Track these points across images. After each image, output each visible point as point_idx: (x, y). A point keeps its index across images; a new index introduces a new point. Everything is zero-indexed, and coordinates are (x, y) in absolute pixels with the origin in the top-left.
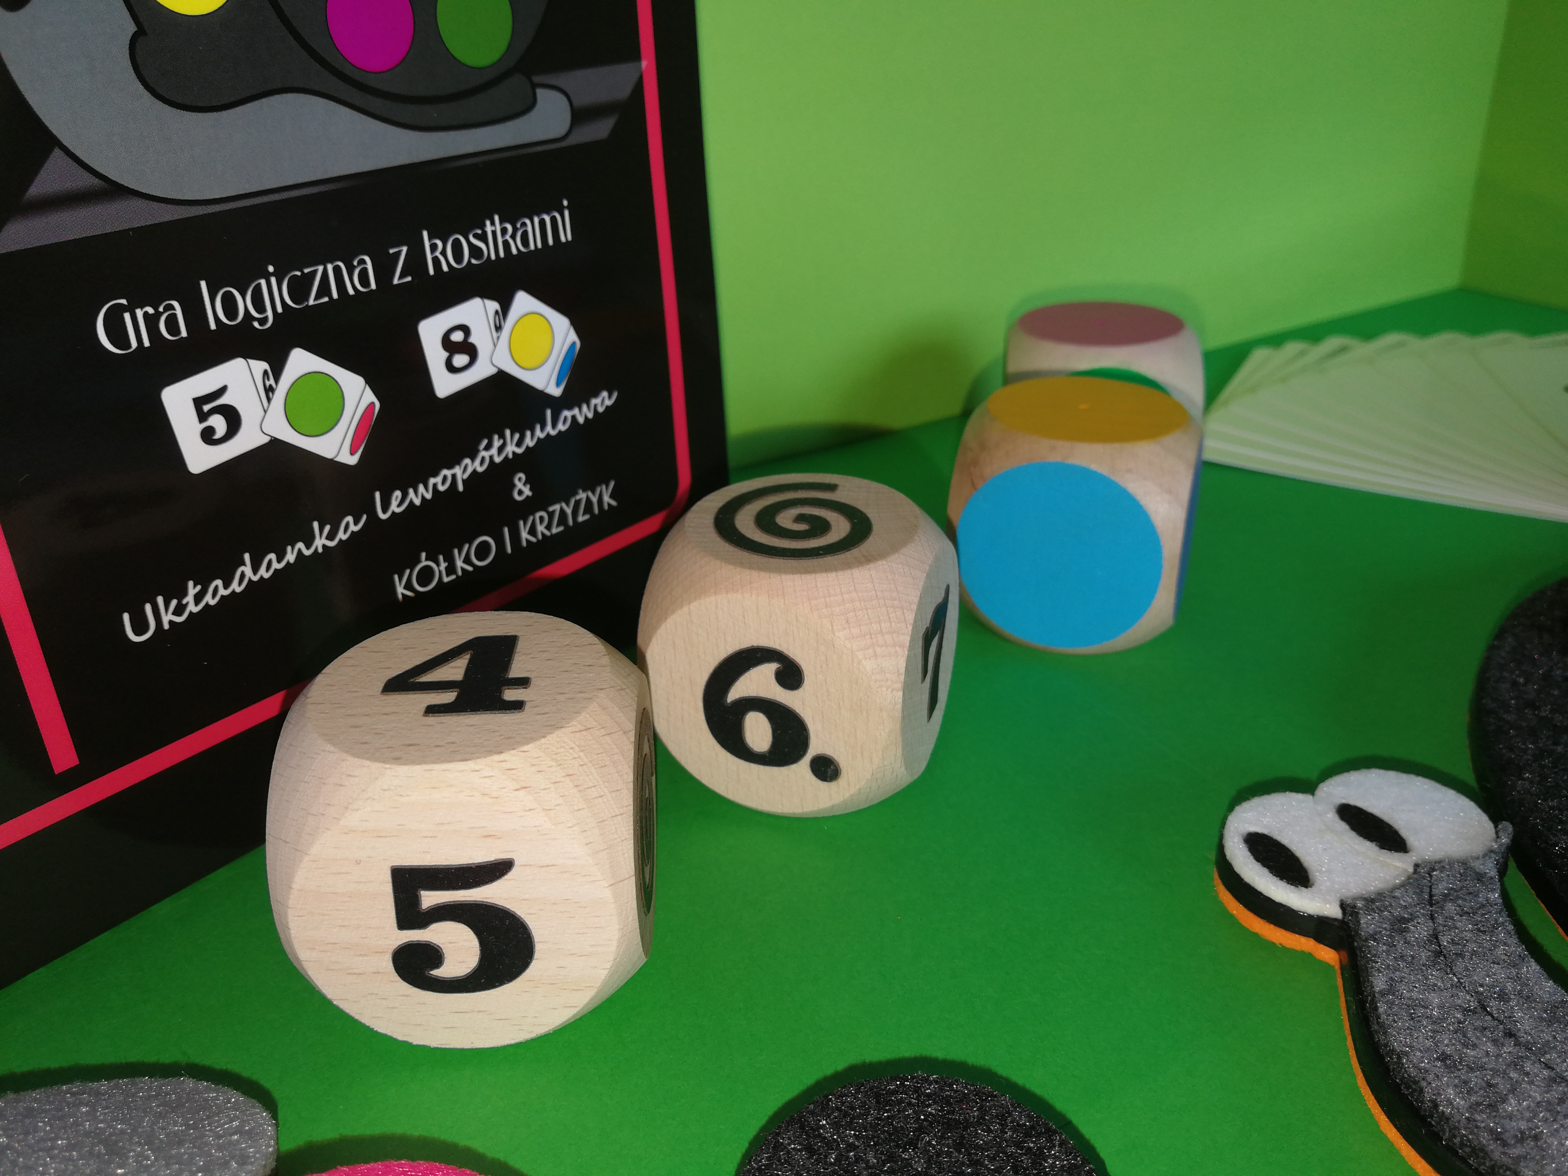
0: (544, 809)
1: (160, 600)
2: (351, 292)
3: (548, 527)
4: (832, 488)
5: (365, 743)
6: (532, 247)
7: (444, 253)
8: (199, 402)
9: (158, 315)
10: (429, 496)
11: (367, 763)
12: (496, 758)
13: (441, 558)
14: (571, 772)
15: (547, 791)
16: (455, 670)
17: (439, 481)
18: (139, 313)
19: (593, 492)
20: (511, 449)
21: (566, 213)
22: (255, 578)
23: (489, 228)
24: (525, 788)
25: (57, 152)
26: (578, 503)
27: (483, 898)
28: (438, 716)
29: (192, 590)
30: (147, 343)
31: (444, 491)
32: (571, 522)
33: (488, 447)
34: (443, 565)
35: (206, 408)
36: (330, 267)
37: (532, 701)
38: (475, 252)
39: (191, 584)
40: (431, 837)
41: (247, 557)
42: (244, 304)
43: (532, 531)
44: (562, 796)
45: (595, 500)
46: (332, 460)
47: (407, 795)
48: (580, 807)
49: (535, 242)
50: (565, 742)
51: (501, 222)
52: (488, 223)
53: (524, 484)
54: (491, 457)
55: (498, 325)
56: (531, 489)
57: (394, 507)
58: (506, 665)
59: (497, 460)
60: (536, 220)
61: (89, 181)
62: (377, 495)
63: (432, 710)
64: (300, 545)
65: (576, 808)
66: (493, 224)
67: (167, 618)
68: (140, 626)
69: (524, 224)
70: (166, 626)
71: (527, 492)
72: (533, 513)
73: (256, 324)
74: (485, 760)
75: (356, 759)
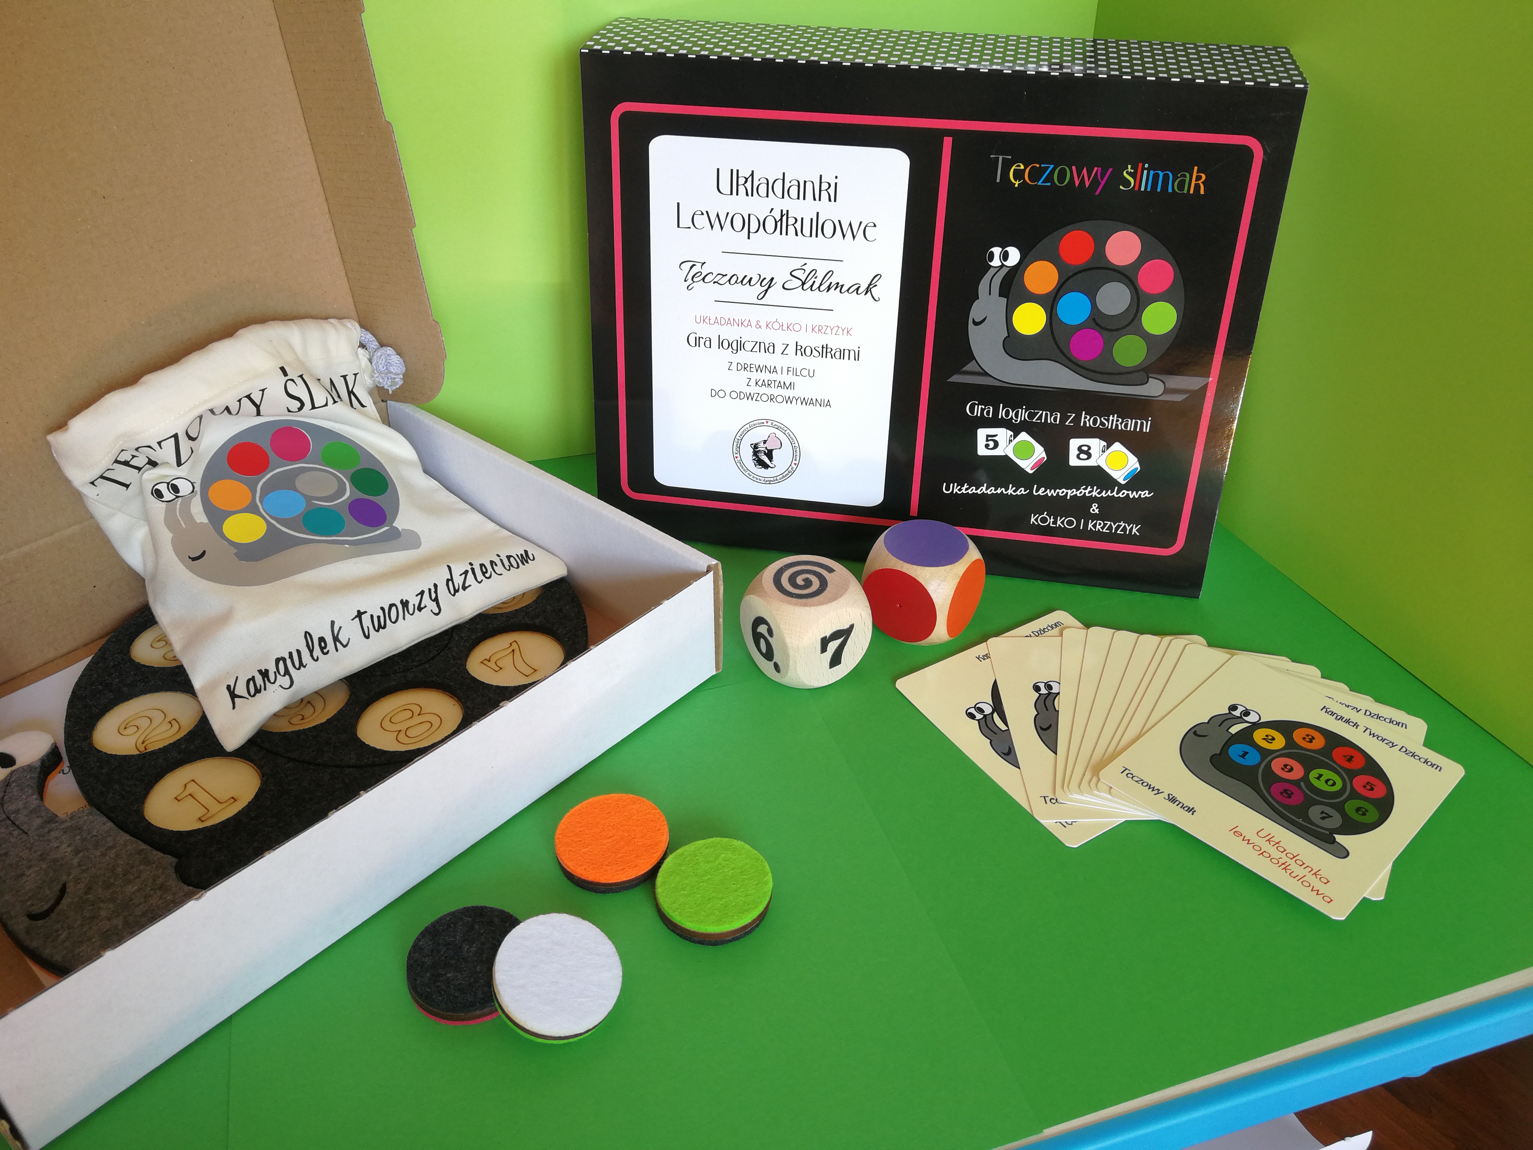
1: (956, 484)
2: (1049, 422)
3: (1102, 528)
6: (1128, 429)
7: (1089, 420)
8: (988, 436)
9: (985, 409)
10: (1055, 495)
13: (1052, 517)
17: (1061, 492)
18: (980, 407)
19: (1129, 525)
20: (1094, 494)
21: (1149, 422)
22: (985, 492)
23: (1111, 418)
25: (974, 360)
26: (1120, 526)
29: (966, 486)
30: (979, 415)
31: (1062, 496)
32: (1113, 531)
33: (1085, 489)
34: (1052, 520)
36: (1044, 412)
38: (1102, 423)
41: (985, 485)
42: (1012, 414)
43: (1095, 526)
46: (1024, 469)
49: (1131, 429)
51: (1118, 417)
53: (1097, 508)
54: (1085, 493)
55: (1104, 450)
57: (1040, 492)
59: (1087, 495)
60: (1134, 421)
61: (980, 370)
62: (1035, 486)
64: (1003, 489)
67: (955, 490)
68: (947, 489)
69: (1128, 421)
70: (954, 493)
71: (1097, 511)
72: (1097, 520)
73: (1013, 421)
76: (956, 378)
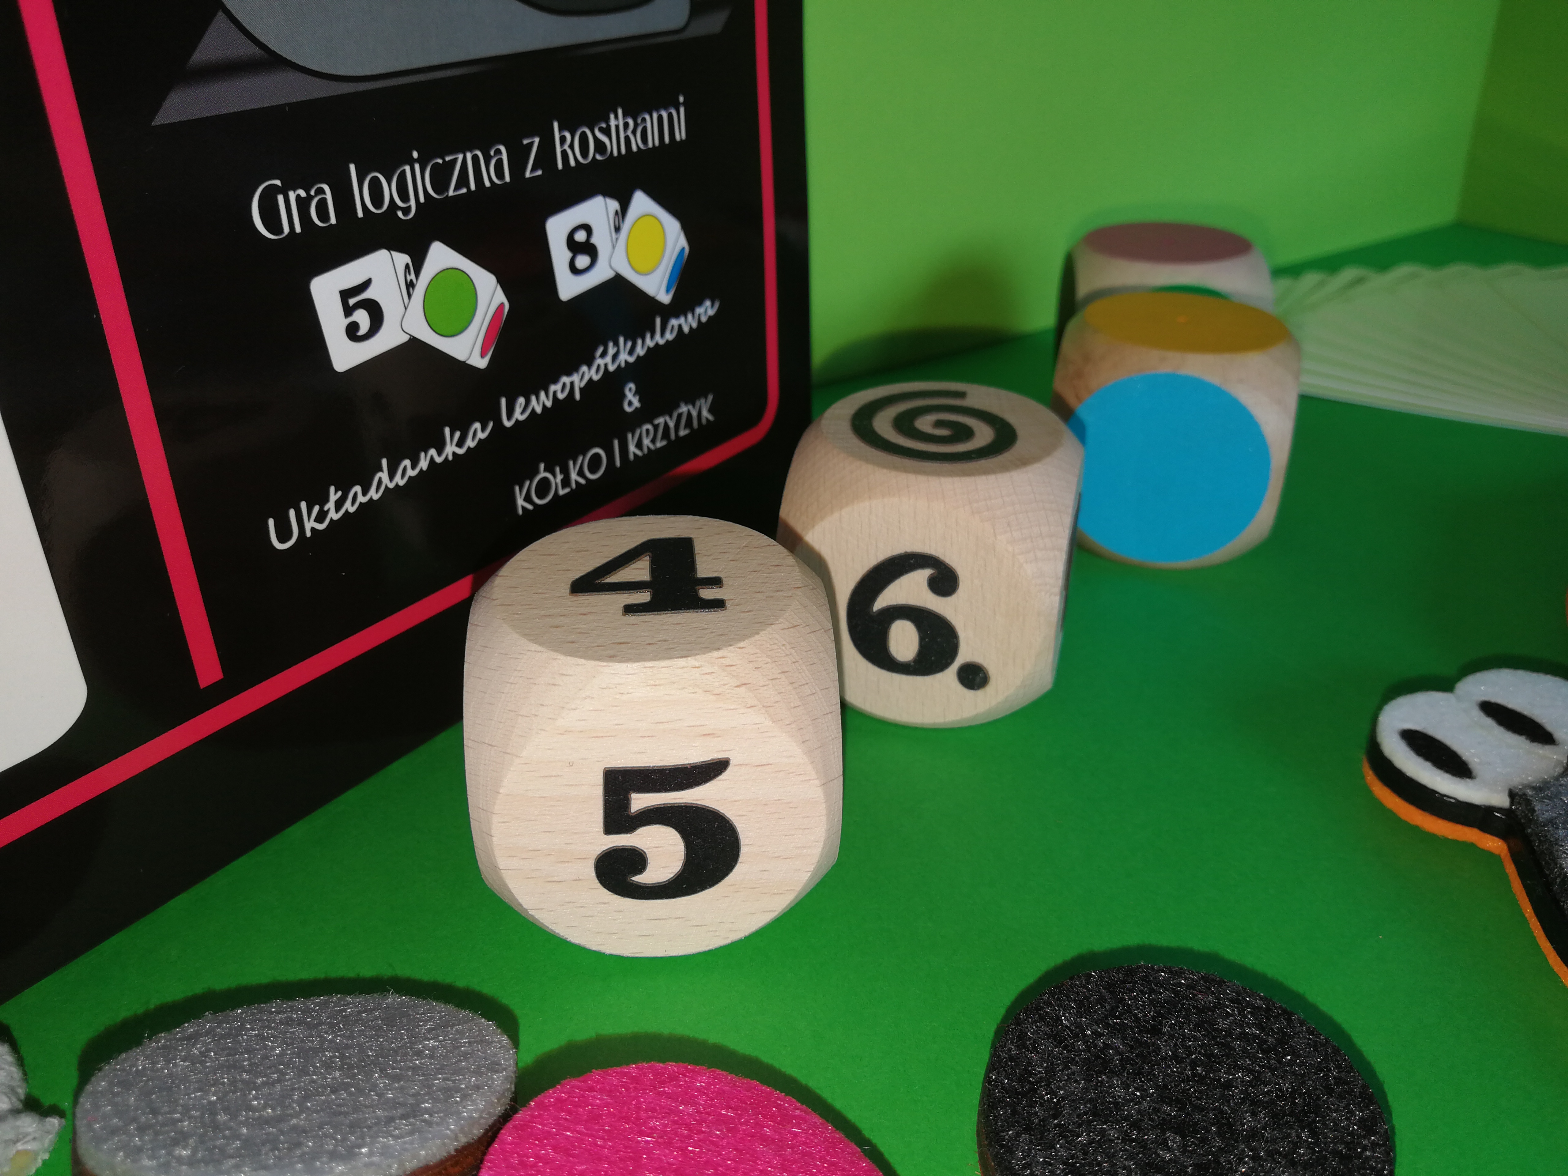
0: (763, 706)
1: (303, 505)
2: (487, 184)
3: (653, 441)
4: (962, 395)
5: (573, 642)
6: (650, 145)
7: (571, 146)
8: (345, 295)
9: (310, 198)
10: (549, 404)
11: (583, 661)
12: (716, 654)
13: (558, 469)
14: (786, 669)
15: (765, 688)
16: (640, 570)
17: (559, 389)
18: (292, 196)
19: (694, 405)
20: (624, 357)
21: (682, 110)
22: (391, 486)
23: (613, 123)
24: (745, 684)
25: (221, 15)
26: (680, 416)
27: (694, 800)
28: (638, 615)
29: (334, 496)
30: (298, 229)
31: (564, 399)
32: (673, 436)
33: (604, 355)
34: (560, 477)
35: (352, 301)
36: (469, 156)
37: (732, 600)
38: (600, 147)
39: (332, 489)
40: (648, 737)
41: (384, 462)
42: (390, 191)
43: (639, 445)
44: (779, 693)
45: (694, 413)
46: (464, 362)
47: (628, 693)
48: (796, 705)
49: (653, 140)
50: (777, 639)
51: (624, 116)
52: (612, 116)
53: (634, 395)
54: (606, 365)
55: (617, 226)
56: (640, 401)
57: (518, 415)
58: (693, 565)
59: (612, 368)
60: (655, 116)
61: (250, 50)
62: (503, 401)
63: (630, 609)
64: (433, 452)
65: (792, 705)
66: (616, 117)
67: (310, 525)
68: (284, 534)
69: (644, 120)
70: (308, 534)
71: (636, 403)
72: (640, 425)
73: (400, 214)
74: (704, 656)
75: (569, 658)
76: (176, 108)
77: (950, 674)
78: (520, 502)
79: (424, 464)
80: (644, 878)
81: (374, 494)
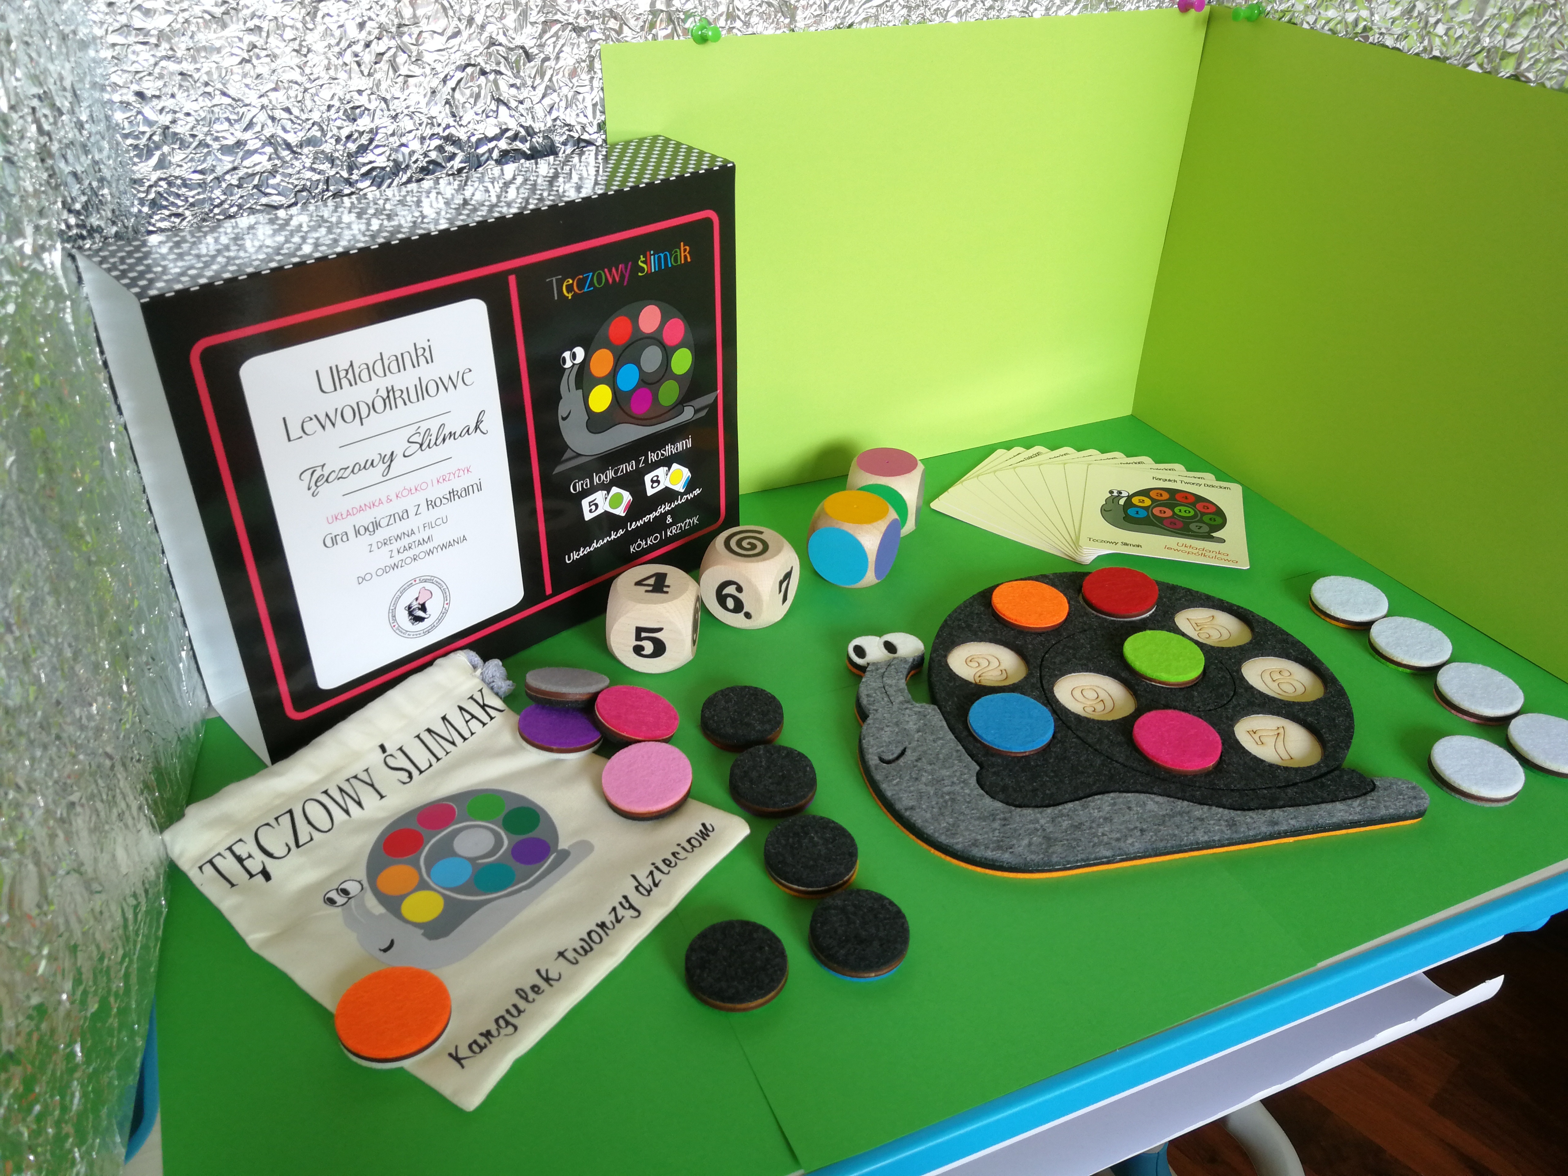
1: (574, 552)
2: (629, 470)
3: (676, 530)
4: (761, 533)
5: (632, 598)
6: (679, 451)
7: (654, 457)
9: (584, 483)
10: (643, 523)
12: (661, 605)
13: (644, 540)
14: (679, 609)
15: (672, 613)
16: (652, 581)
17: (646, 519)
18: (580, 483)
19: (692, 519)
20: (667, 508)
21: (690, 439)
22: (596, 547)
23: (667, 448)
24: (667, 611)
25: (569, 449)
26: (686, 523)
27: (655, 636)
28: (648, 593)
29: (582, 549)
30: (581, 490)
31: (647, 522)
32: (684, 529)
33: (661, 508)
34: (644, 542)
36: (624, 465)
37: (672, 591)
38: (663, 455)
40: (646, 621)
41: (595, 541)
42: (603, 477)
43: (671, 532)
44: (675, 615)
45: (692, 522)
47: (641, 611)
48: (679, 618)
49: (680, 449)
50: (678, 602)
51: (671, 445)
53: (670, 518)
54: (661, 511)
57: (633, 527)
58: (664, 582)
59: (663, 512)
60: (681, 443)
61: (574, 455)
62: (629, 524)
63: (647, 591)
64: (608, 538)
66: (668, 446)
67: (576, 557)
68: (569, 559)
69: (677, 445)
70: (575, 559)
71: (671, 521)
72: (672, 526)
73: (605, 482)
74: (659, 605)
76: (559, 469)
77: (742, 614)
78: (632, 550)
79: (605, 541)
80: (644, 653)
81: (592, 549)
